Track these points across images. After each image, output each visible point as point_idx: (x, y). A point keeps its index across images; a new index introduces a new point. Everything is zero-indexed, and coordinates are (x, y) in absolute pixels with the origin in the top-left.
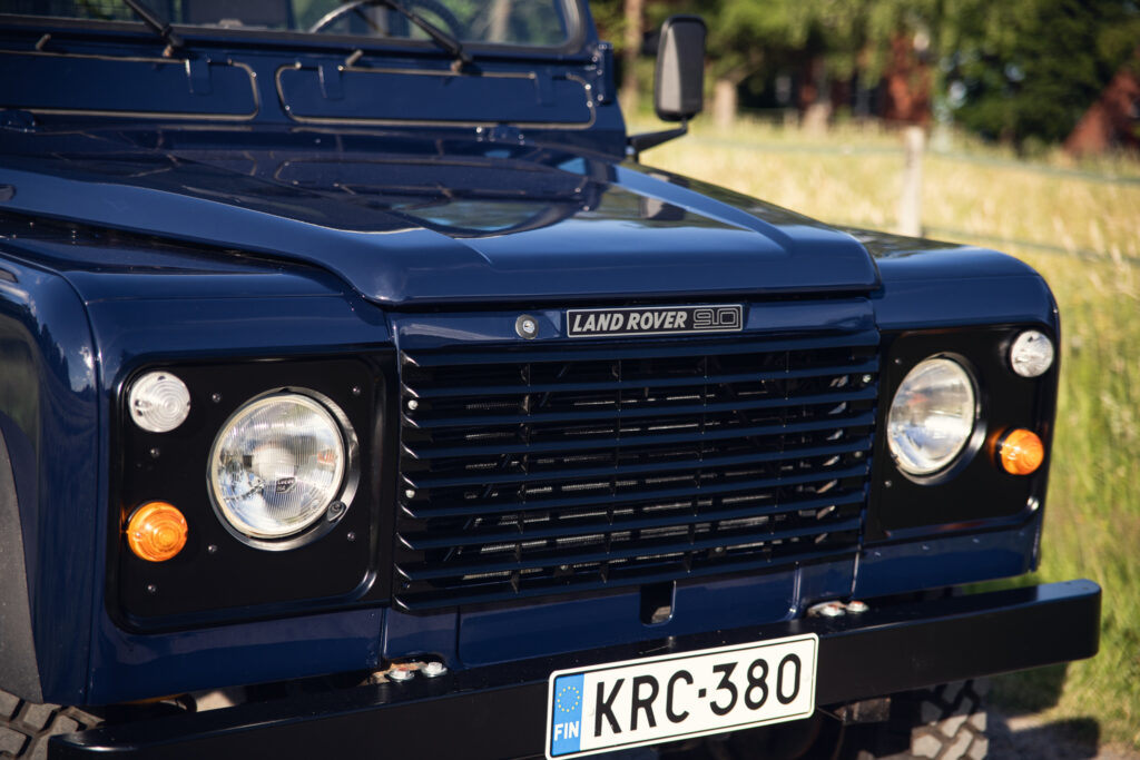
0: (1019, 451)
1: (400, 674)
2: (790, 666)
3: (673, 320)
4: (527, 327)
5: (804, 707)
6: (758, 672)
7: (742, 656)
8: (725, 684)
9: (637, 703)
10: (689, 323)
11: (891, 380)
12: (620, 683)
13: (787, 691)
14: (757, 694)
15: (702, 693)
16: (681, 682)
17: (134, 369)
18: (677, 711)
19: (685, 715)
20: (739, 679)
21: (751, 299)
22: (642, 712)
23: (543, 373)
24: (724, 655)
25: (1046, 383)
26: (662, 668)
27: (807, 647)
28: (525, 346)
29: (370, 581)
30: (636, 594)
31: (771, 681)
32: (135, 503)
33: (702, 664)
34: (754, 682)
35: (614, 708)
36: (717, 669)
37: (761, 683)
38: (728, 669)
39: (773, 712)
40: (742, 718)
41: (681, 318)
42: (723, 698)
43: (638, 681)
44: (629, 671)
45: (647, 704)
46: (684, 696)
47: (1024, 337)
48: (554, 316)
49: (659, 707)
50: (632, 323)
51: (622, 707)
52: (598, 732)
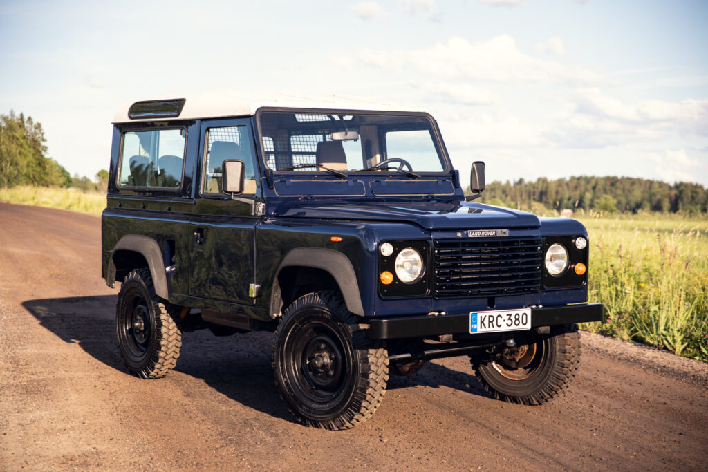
0: (580, 268)
1: (436, 314)
2: (525, 316)
3: (492, 233)
4: (459, 234)
5: (528, 326)
6: (517, 317)
7: (514, 312)
8: (509, 319)
9: (490, 322)
10: (496, 234)
11: (545, 250)
12: (485, 316)
13: (524, 322)
14: (517, 322)
15: (504, 321)
16: (499, 318)
17: (381, 243)
18: (499, 324)
19: (500, 326)
20: (513, 318)
21: (510, 228)
22: (491, 324)
23: (464, 245)
24: (509, 312)
25: (586, 250)
26: (495, 313)
27: (528, 312)
28: (459, 239)
29: (428, 291)
30: (486, 300)
31: (520, 319)
32: (382, 272)
33: (504, 313)
34: (517, 319)
35: (485, 322)
36: (508, 315)
37: (518, 319)
38: (510, 315)
39: (521, 327)
40: (514, 328)
41: (494, 233)
42: (509, 322)
43: (490, 316)
44: (487, 313)
45: (492, 322)
46: (500, 321)
47: (579, 239)
48: (465, 232)
49: (495, 323)
50: (483, 234)
51: (486, 322)
52: (481, 328)
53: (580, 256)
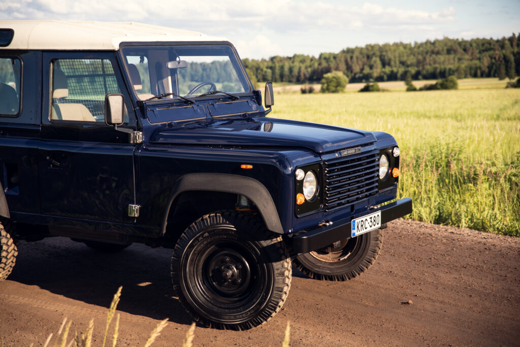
0: (395, 172)
1: (328, 224)
2: (378, 217)
4: (337, 155)
5: (380, 225)
6: (374, 219)
8: (371, 221)
11: (379, 160)
12: (359, 222)
13: (378, 222)
14: (375, 223)
15: (369, 223)
16: (366, 221)
17: (295, 170)
18: (366, 227)
21: (363, 146)
24: (371, 216)
25: (398, 158)
26: (363, 218)
27: (380, 213)
28: (337, 158)
29: (322, 206)
30: (350, 207)
32: (297, 194)
33: (368, 217)
35: (359, 227)
39: (377, 226)
40: (373, 228)
41: (354, 151)
43: (362, 221)
44: (360, 219)
45: (363, 226)
47: (394, 149)
50: (349, 152)
52: (357, 232)
53: (394, 162)
